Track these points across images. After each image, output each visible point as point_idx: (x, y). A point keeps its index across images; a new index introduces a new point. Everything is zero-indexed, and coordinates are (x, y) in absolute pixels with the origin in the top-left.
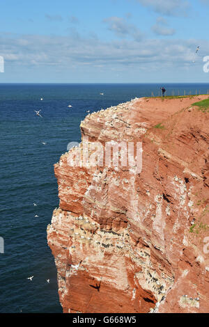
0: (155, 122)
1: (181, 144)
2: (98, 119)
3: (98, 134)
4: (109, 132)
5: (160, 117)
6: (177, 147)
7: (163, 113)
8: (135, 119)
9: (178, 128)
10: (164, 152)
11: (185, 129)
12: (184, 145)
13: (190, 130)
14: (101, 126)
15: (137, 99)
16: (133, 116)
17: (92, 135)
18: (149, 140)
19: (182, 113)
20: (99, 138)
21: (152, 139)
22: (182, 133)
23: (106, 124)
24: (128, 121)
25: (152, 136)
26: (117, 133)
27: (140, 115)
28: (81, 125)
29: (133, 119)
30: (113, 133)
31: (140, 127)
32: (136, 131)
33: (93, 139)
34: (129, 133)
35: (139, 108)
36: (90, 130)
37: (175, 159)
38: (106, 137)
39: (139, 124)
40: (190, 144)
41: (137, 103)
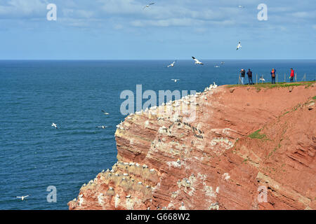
0: (246, 128)
1: (297, 166)
2: (147, 122)
3: (147, 148)
4: (165, 145)
5: (254, 119)
6: (289, 170)
7: (258, 113)
8: (211, 122)
9: (291, 138)
10: (267, 179)
11: (304, 139)
12: (301, 167)
13: (311, 142)
14: (151, 134)
15: (213, 88)
16: (207, 116)
17: (136, 150)
18: (240, 159)
19: (296, 113)
20: (149, 156)
21: (245, 157)
22: (298, 147)
23: (161, 130)
24: (199, 126)
25: (244, 152)
26: (179, 146)
27: (219, 115)
28: (117, 133)
29: (207, 122)
30: (174, 147)
31: (219, 136)
32: (213, 142)
33: (138, 157)
34: (201, 147)
35: (217, 104)
36: (132, 141)
37: (288, 192)
38: (161, 153)
39: (217, 131)
40: (312, 166)
41: (214, 95)
